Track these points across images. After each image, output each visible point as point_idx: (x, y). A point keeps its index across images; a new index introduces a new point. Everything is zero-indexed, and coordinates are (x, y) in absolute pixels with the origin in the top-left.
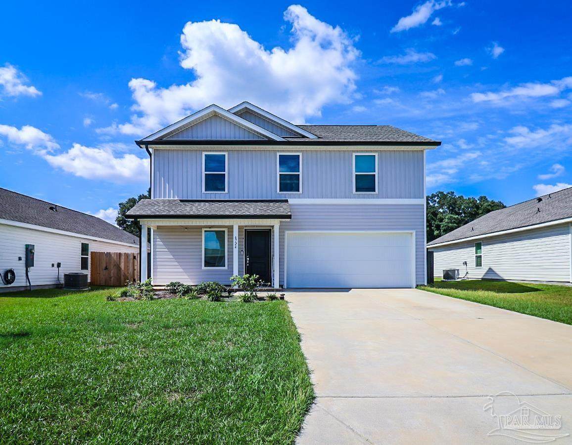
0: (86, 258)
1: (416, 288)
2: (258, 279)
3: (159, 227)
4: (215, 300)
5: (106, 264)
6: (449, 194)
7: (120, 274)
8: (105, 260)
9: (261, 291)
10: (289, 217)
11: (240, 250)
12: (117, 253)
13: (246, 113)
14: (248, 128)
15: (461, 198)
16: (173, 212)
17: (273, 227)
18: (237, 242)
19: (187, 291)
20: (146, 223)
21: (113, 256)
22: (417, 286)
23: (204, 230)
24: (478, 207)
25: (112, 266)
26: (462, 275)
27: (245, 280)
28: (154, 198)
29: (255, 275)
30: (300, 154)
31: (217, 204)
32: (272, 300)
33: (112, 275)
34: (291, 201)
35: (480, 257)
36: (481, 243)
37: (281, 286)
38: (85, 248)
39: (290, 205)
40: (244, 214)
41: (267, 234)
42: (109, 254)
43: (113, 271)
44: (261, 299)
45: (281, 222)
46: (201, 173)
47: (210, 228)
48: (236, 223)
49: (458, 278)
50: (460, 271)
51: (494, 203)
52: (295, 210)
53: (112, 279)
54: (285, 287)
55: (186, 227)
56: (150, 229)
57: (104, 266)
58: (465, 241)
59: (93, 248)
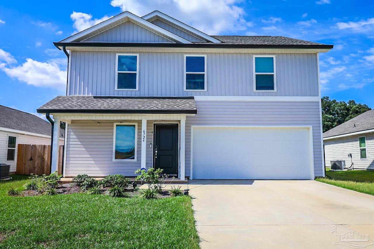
0: (14, 150)
1: (315, 179)
2: (163, 173)
3: (73, 122)
4: (117, 196)
5: (31, 155)
6: (325, 98)
7: (44, 164)
8: (30, 151)
9: (166, 183)
10: (195, 112)
11: (149, 143)
12: (41, 146)
13: (157, 20)
14: (158, 33)
15: (334, 101)
16: (84, 107)
17: (179, 121)
18: (145, 135)
19: (92, 184)
20: (58, 117)
21: (38, 148)
22: (316, 178)
23: (115, 124)
24: (348, 109)
25: (37, 157)
26: (348, 165)
27: (149, 174)
28: (70, 95)
29: (159, 169)
30: (205, 56)
31: (127, 100)
32: (176, 196)
33: (36, 165)
34: (197, 98)
35: (365, 150)
36: (365, 137)
37: (187, 177)
38: (12, 141)
39: (196, 102)
40: (152, 109)
41: (174, 128)
42: (34, 146)
43: (37, 162)
44: (165, 193)
45: (187, 117)
46: (115, 72)
47: (121, 122)
48: (145, 118)
49: (345, 169)
50: (346, 161)
51: (361, 106)
52: (200, 107)
53: (36, 169)
54: (191, 178)
55: (99, 122)
56: (65, 123)
57: (29, 157)
58: (349, 136)
59: (20, 141)
